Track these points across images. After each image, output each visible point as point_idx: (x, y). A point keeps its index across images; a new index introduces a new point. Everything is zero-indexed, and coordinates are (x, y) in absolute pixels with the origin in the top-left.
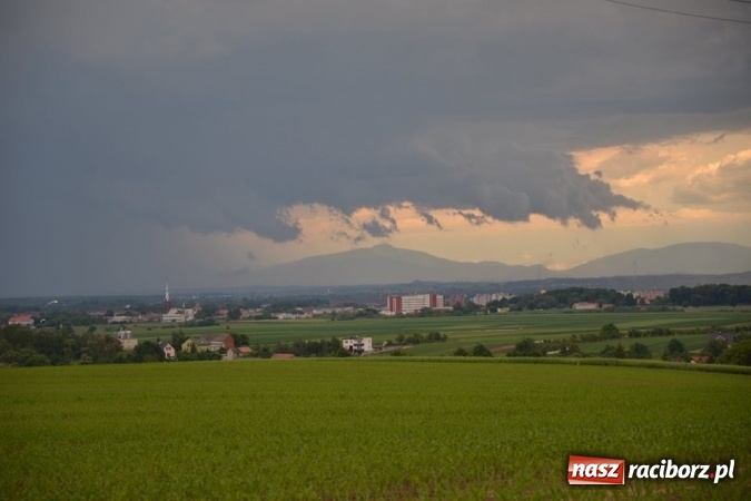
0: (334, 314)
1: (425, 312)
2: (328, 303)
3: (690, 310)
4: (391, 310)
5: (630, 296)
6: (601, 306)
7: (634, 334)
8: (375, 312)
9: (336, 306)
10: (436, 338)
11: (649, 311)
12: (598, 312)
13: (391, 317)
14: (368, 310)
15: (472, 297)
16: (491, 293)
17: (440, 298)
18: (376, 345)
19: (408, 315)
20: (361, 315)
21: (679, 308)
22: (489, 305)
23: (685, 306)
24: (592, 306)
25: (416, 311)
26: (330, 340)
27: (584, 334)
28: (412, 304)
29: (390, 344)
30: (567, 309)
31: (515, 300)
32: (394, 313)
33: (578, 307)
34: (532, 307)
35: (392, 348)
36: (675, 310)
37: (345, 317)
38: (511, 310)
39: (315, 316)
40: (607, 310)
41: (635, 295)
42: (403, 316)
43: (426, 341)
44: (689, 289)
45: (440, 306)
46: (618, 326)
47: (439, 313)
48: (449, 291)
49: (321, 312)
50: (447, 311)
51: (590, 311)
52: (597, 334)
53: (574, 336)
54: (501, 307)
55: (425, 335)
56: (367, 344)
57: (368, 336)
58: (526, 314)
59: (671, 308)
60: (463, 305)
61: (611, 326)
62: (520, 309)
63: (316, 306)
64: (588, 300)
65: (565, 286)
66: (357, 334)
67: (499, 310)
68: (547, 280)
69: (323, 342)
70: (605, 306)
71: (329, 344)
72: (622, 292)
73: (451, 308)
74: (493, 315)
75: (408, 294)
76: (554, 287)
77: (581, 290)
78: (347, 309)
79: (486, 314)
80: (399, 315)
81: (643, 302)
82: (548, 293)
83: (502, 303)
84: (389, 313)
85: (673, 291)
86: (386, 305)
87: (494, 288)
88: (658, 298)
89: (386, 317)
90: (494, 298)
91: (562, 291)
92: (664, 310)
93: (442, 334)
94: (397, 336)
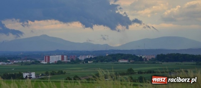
0: (22, 62)
1: (59, 62)
2: (21, 58)
3: (165, 63)
4: (46, 61)
5: (141, 57)
6: (129, 61)
7: (140, 72)
8: (39, 62)
9: (23, 60)
10: (61, 73)
11: (148, 63)
12: (128, 63)
13: (46, 64)
14: (36, 61)
15: (79, 57)
16: (86, 55)
17: (65, 57)
18: (37, 75)
19: (52, 63)
20: (33, 63)
21: (160, 62)
22: (85, 60)
23: (163, 62)
24: (126, 61)
25: (55, 62)
26: (18, 73)
27: (120, 72)
28: (54, 59)
29: (42, 75)
30: (116, 62)
31: (95, 58)
32: (46, 63)
33: (121, 61)
34: (102, 61)
35: (43, 77)
36: (158, 63)
37: (27, 64)
38: (94, 62)
39: (15, 63)
40: (132, 63)
41: (143, 57)
42: (50, 64)
43: (57, 74)
44: (164, 55)
45: (65, 60)
46: (134, 69)
47: (64, 63)
48: (69, 54)
49: (17, 62)
50: (68, 62)
51: (125, 63)
52: (125, 72)
53: (116, 73)
54: (90, 61)
55: (57, 72)
56: (33, 75)
57: (33, 71)
58: (99, 64)
59: (157, 62)
60: (75, 59)
61: (131, 69)
62: (97, 62)
63: (15, 59)
64: (125, 59)
65: (116, 53)
66: (30, 71)
67: (89, 62)
68: (109, 50)
69: (15, 74)
70: (131, 61)
71: (18, 75)
72: (138, 56)
73: (69, 61)
74: (86, 64)
75: (52, 55)
76: (112, 53)
77: (122, 55)
78: (28, 61)
79: (83, 63)
80: (49, 64)
81: (146, 60)
82: (108, 56)
83: (90, 59)
84: (45, 63)
85: (158, 56)
86: (44, 59)
87: (88, 53)
88: (152, 58)
89: (43, 64)
90: (87, 57)
91: (114, 55)
92: (154, 63)
93: (64, 71)
94: (45, 72)
